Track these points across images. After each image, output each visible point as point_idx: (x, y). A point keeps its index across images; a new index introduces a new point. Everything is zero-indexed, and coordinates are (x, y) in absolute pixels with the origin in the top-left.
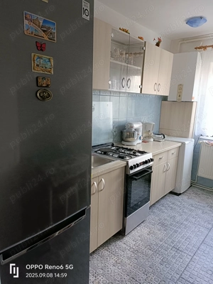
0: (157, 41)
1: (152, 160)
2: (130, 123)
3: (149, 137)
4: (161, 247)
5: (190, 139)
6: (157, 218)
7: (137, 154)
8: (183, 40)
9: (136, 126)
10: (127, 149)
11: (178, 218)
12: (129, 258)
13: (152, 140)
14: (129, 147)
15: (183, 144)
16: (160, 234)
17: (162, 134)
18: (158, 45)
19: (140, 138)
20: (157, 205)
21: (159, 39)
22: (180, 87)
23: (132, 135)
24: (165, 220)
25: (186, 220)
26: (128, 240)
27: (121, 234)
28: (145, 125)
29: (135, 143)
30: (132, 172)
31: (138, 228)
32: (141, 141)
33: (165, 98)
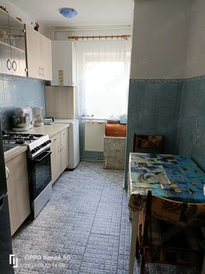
0: (35, 25)
1: (50, 141)
2: (19, 109)
3: (40, 121)
4: (69, 216)
5: (75, 120)
6: (60, 194)
7: (35, 138)
8: (57, 28)
9: (25, 111)
10: (21, 134)
11: (77, 189)
12: (44, 237)
13: (43, 124)
14: (23, 133)
15: (71, 124)
16: (66, 207)
17: (51, 117)
18: (36, 29)
19: (31, 123)
20: (57, 184)
21: (37, 24)
22: (61, 73)
23: (23, 120)
24: (67, 193)
25: (84, 188)
26: (38, 222)
27: (30, 219)
28: (34, 110)
29: (27, 128)
30: (33, 155)
31: (45, 208)
32: (32, 126)
33: (47, 83)
